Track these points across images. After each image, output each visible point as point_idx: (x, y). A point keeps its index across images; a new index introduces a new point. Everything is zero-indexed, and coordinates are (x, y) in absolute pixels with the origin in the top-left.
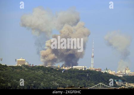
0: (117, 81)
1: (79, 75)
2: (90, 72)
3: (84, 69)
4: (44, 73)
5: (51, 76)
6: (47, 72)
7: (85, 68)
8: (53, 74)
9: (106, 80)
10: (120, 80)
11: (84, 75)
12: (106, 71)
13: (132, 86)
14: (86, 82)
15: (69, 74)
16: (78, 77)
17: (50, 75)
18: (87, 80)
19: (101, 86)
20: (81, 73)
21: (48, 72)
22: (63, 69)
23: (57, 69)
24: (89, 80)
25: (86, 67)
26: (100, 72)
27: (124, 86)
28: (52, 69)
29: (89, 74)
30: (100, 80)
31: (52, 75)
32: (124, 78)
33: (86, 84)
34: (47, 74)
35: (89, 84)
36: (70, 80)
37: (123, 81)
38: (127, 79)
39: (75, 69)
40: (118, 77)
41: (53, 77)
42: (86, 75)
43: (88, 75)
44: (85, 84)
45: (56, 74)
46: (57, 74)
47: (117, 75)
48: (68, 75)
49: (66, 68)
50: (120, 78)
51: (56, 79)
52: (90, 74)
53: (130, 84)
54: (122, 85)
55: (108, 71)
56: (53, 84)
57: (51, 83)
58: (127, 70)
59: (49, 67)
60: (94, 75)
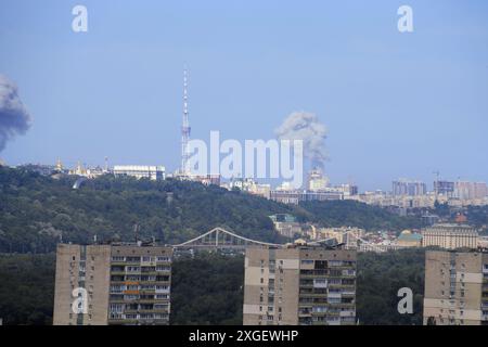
0: (278, 220)
1: (137, 198)
2: (181, 189)
3: (154, 177)
4: (5, 192)
5: (31, 202)
6: (15, 188)
7: (159, 173)
8: (39, 193)
9: (240, 217)
10: (288, 217)
11: (157, 198)
12: (239, 185)
13: (331, 237)
14: (163, 224)
15: (99, 194)
16: (133, 205)
17: (27, 199)
18: (169, 217)
19: (220, 239)
20: (144, 193)
21: (21, 185)
22: (77, 177)
23: (55, 177)
24: (175, 217)
25: (163, 169)
26: (217, 186)
27: (303, 238)
28: (36, 175)
29: (175, 196)
30: (217, 218)
31: (34, 198)
32: (303, 210)
33: (164, 230)
34: (17, 194)
35: (175, 232)
36: (106, 217)
37: (302, 219)
38: (316, 213)
39: (123, 176)
40: (280, 204)
41: (38, 204)
42: (164, 200)
43: (169, 199)
44: (161, 232)
45: (49, 196)
46: (56, 195)
47: (279, 199)
48: (97, 197)
49: (89, 172)
50: (288, 208)
51: (50, 211)
52: (180, 196)
53: (324, 231)
54: (297, 236)
55: (246, 184)
56: (40, 232)
57: (32, 227)
58: (313, 178)
59: (23, 168)
60: (192, 196)
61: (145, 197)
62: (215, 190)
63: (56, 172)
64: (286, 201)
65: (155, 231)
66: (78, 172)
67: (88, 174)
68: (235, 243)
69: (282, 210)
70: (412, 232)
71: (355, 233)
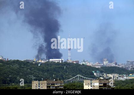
0: (95, 72)
1: (56, 68)
2: (68, 65)
3: (61, 62)
4: (20, 67)
5: (27, 70)
6: (23, 66)
7: (62, 61)
8: (29, 67)
9: (84, 72)
11: (61, 67)
12: (84, 63)
13: (110, 77)
14: (63, 74)
15: (46, 67)
16: (55, 69)
17: (26, 69)
18: (65, 72)
19: (79, 78)
21: (24, 65)
22: (40, 63)
23: (34, 63)
24: (66, 72)
25: (63, 60)
26: (78, 64)
27: (102, 77)
28: (28, 62)
29: (66, 67)
30: (78, 72)
31: (28, 69)
32: (102, 70)
33: (64, 76)
34: (23, 68)
35: (67, 76)
36: (48, 73)
37: (102, 72)
38: (105, 70)
39: (52, 62)
41: (29, 70)
42: (63, 68)
43: (65, 68)
44: (63, 77)
45: (32, 68)
46: (34, 68)
47: (95, 67)
48: (45, 68)
49: (43, 61)
50: (98, 69)
51: (32, 72)
52: (68, 67)
53: (108, 75)
54: (100, 77)
55: (86, 63)
56: (30, 78)
57: (28, 76)
58: (105, 61)
59: (25, 61)
60: (71, 67)
61: (58, 67)
62: (77, 65)
63: (34, 62)
64: (97, 67)
65: (61, 76)
66: (40, 61)
67: (43, 62)
68: (83, 79)
69: (96, 70)
70: (133, 75)
71: (116, 75)
